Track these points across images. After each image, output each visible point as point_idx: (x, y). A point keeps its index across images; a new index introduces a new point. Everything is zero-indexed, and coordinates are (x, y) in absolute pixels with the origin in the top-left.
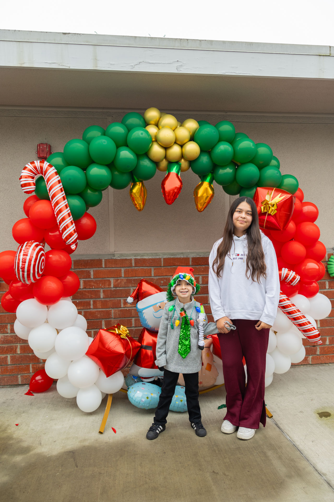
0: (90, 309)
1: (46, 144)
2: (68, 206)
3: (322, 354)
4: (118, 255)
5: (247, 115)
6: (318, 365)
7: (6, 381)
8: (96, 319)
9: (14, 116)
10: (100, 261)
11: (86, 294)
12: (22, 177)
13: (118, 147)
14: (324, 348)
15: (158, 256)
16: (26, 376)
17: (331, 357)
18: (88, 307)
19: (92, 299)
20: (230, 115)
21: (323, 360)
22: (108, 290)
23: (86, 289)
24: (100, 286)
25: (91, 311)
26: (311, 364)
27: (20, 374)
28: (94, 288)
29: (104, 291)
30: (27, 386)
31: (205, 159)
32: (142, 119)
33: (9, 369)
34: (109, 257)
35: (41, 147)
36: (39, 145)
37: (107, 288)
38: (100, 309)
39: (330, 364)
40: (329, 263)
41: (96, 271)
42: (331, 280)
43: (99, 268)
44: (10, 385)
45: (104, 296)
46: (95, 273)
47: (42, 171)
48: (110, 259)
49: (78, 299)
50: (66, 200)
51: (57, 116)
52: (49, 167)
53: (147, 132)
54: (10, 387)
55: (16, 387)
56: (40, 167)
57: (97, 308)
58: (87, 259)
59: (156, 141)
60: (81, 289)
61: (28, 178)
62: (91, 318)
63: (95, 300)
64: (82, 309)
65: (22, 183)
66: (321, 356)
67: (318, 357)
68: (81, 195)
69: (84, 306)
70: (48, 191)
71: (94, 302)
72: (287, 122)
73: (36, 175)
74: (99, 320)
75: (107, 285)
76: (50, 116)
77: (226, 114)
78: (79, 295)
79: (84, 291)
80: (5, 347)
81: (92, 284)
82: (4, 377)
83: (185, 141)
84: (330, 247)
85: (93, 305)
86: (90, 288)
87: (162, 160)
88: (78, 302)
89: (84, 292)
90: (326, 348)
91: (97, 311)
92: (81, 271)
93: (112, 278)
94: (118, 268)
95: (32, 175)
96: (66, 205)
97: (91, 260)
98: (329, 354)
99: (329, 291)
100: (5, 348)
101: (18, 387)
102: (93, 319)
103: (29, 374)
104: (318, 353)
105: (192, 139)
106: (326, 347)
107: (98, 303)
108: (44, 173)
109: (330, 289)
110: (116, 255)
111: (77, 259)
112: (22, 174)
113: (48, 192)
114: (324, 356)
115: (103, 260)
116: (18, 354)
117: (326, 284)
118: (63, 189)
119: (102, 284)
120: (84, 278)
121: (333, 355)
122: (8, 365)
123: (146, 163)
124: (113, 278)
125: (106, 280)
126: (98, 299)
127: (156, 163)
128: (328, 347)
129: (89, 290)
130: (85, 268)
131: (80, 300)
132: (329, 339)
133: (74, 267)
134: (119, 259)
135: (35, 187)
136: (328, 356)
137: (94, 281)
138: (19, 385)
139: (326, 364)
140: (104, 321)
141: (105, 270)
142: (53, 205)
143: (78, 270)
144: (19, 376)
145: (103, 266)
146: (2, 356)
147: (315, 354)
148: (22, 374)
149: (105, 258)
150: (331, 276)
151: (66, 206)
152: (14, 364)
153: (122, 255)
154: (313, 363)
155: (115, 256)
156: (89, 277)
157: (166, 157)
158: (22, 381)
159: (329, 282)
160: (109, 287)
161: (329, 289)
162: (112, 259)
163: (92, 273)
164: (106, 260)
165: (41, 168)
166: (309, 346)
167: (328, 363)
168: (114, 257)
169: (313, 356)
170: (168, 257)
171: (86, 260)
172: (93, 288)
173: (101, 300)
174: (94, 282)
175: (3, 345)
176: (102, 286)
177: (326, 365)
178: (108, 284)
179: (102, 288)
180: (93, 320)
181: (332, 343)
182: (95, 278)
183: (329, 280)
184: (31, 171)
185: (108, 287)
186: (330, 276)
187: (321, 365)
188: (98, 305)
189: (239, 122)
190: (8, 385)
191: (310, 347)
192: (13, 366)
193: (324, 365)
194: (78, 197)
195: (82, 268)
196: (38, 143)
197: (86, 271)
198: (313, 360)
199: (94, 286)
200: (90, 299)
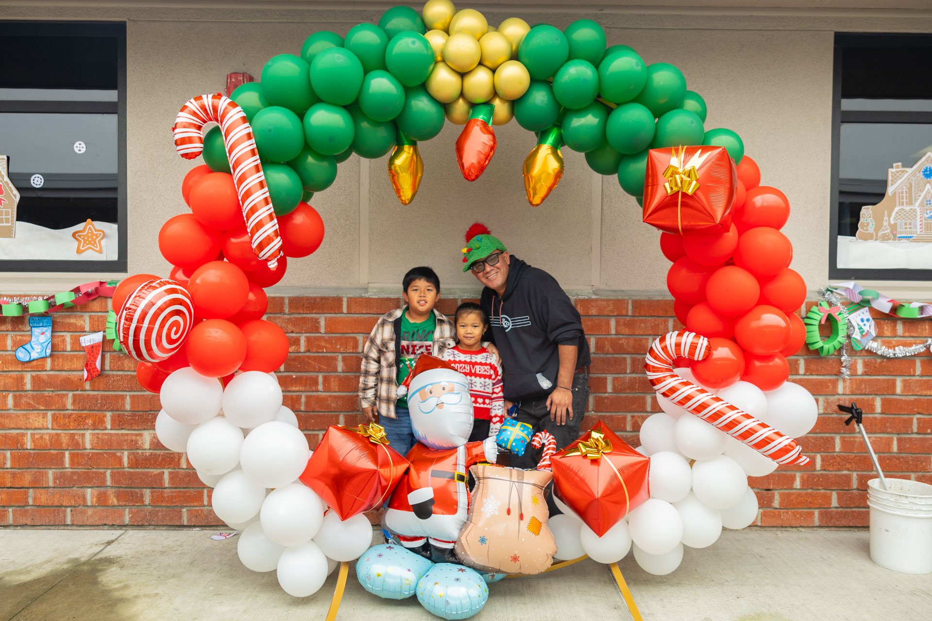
0: (317, 391)
1: (243, 74)
2: (265, 183)
3: (783, 506)
4: (375, 290)
5: (644, 15)
6: (775, 529)
7: (160, 517)
8: (328, 412)
9: (186, 20)
10: (339, 300)
11: (309, 363)
12: (178, 125)
13: (367, 71)
14: (789, 495)
15: (451, 294)
16: (196, 510)
17: (805, 515)
18: (314, 388)
19: (322, 372)
20: (608, 14)
21: (785, 519)
22: (352, 357)
23: (310, 352)
24: (336, 348)
25: (318, 396)
26: (760, 527)
27: (187, 506)
28: (326, 352)
29: (344, 359)
30: (198, 529)
31: (540, 98)
32: (419, 21)
33: (166, 495)
34: (356, 294)
35: (233, 80)
36: (230, 76)
37: (350, 353)
38: (336, 392)
39: (800, 529)
40: (807, 321)
41: (331, 319)
42: (812, 357)
43: (336, 314)
44: (167, 525)
45: (344, 368)
46: (329, 323)
47: (215, 115)
48: (357, 298)
49: (295, 372)
50: (262, 173)
51: (267, 21)
52: (230, 107)
53: (426, 43)
54: (168, 530)
55: (177, 530)
56: (212, 106)
57: (330, 391)
58: (314, 295)
59: (444, 61)
60: (301, 352)
61: (188, 127)
62: (318, 409)
63: (327, 374)
64: (302, 392)
65: (178, 137)
66: (782, 510)
67: (774, 513)
68: (293, 164)
69: (305, 385)
70: (228, 155)
71: (325, 378)
72: (731, 28)
73: (205, 122)
74: (333, 414)
75: (351, 347)
76: (253, 21)
77: (601, 12)
78: (297, 364)
79: (306, 356)
80: (159, 455)
81: (323, 344)
82: (157, 509)
83: (500, 61)
84: (813, 289)
85: (324, 383)
86: (318, 352)
87: (456, 100)
88: (294, 377)
89: (306, 359)
90: (794, 497)
91: (330, 396)
92: (302, 318)
93: (361, 335)
94: (372, 316)
95: (198, 122)
96: (261, 183)
97: (322, 298)
98: (799, 508)
99: (805, 379)
100: (160, 457)
101: (182, 530)
102: (323, 412)
103: (201, 508)
104: (776, 504)
105: (515, 56)
106: (795, 493)
107: (332, 380)
108: (219, 119)
109: (808, 375)
110: (370, 290)
111: (296, 295)
112: (178, 120)
113: (227, 157)
114: (788, 512)
115: (345, 300)
116: (183, 469)
117: (798, 364)
118: (256, 151)
119: (341, 345)
120: (307, 333)
121: (808, 512)
122: (165, 488)
123: (422, 105)
124: (362, 333)
125: (349, 337)
126: (333, 374)
127: (445, 106)
128: (799, 495)
129: (316, 354)
130: (310, 313)
131: (299, 374)
132: (802, 478)
133: (289, 311)
134: (375, 298)
135: (202, 145)
136: (798, 512)
137: (327, 338)
138: (184, 526)
139: (792, 527)
140: (344, 415)
141: (348, 317)
142: (235, 182)
143: (297, 316)
144: (184, 510)
145: (345, 310)
146: (154, 470)
147: (770, 507)
148: (189, 506)
149: (349, 296)
150: (811, 348)
151: (261, 185)
152: (176, 488)
153: (381, 290)
154: (763, 525)
155: (368, 292)
156: (317, 329)
157: (462, 94)
158: (189, 520)
159: (806, 360)
160: (354, 351)
161: (805, 375)
162: (361, 297)
163: (323, 323)
164: (350, 300)
165: (215, 109)
166: (758, 488)
167: (796, 527)
168: (365, 293)
169: (765, 509)
170: (470, 298)
171: (311, 298)
172: (323, 352)
173: (337, 376)
174: (326, 341)
175: (157, 451)
176: (340, 348)
177: (791, 529)
178: (352, 344)
179: (342, 353)
180: (322, 414)
181: (808, 487)
182: (329, 333)
183: (806, 357)
184: (194, 114)
185: (351, 351)
186: (808, 349)
187: (781, 529)
188: (332, 384)
189: (626, 28)
190: (163, 526)
191: (759, 491)
192: (173, 490)
193: (789, 529)
194: (288, 169)
195: (304, 314)
196: (229, 73)
197: (312, 318)
198: (764, 518)
199: (325, 347)
200: (317, 372)
